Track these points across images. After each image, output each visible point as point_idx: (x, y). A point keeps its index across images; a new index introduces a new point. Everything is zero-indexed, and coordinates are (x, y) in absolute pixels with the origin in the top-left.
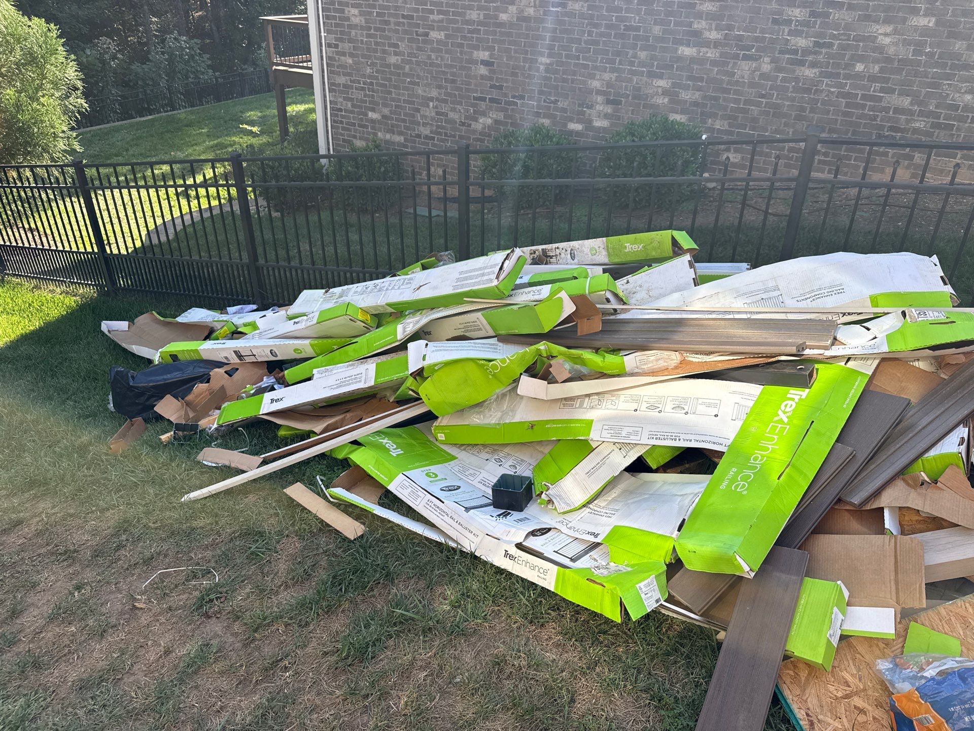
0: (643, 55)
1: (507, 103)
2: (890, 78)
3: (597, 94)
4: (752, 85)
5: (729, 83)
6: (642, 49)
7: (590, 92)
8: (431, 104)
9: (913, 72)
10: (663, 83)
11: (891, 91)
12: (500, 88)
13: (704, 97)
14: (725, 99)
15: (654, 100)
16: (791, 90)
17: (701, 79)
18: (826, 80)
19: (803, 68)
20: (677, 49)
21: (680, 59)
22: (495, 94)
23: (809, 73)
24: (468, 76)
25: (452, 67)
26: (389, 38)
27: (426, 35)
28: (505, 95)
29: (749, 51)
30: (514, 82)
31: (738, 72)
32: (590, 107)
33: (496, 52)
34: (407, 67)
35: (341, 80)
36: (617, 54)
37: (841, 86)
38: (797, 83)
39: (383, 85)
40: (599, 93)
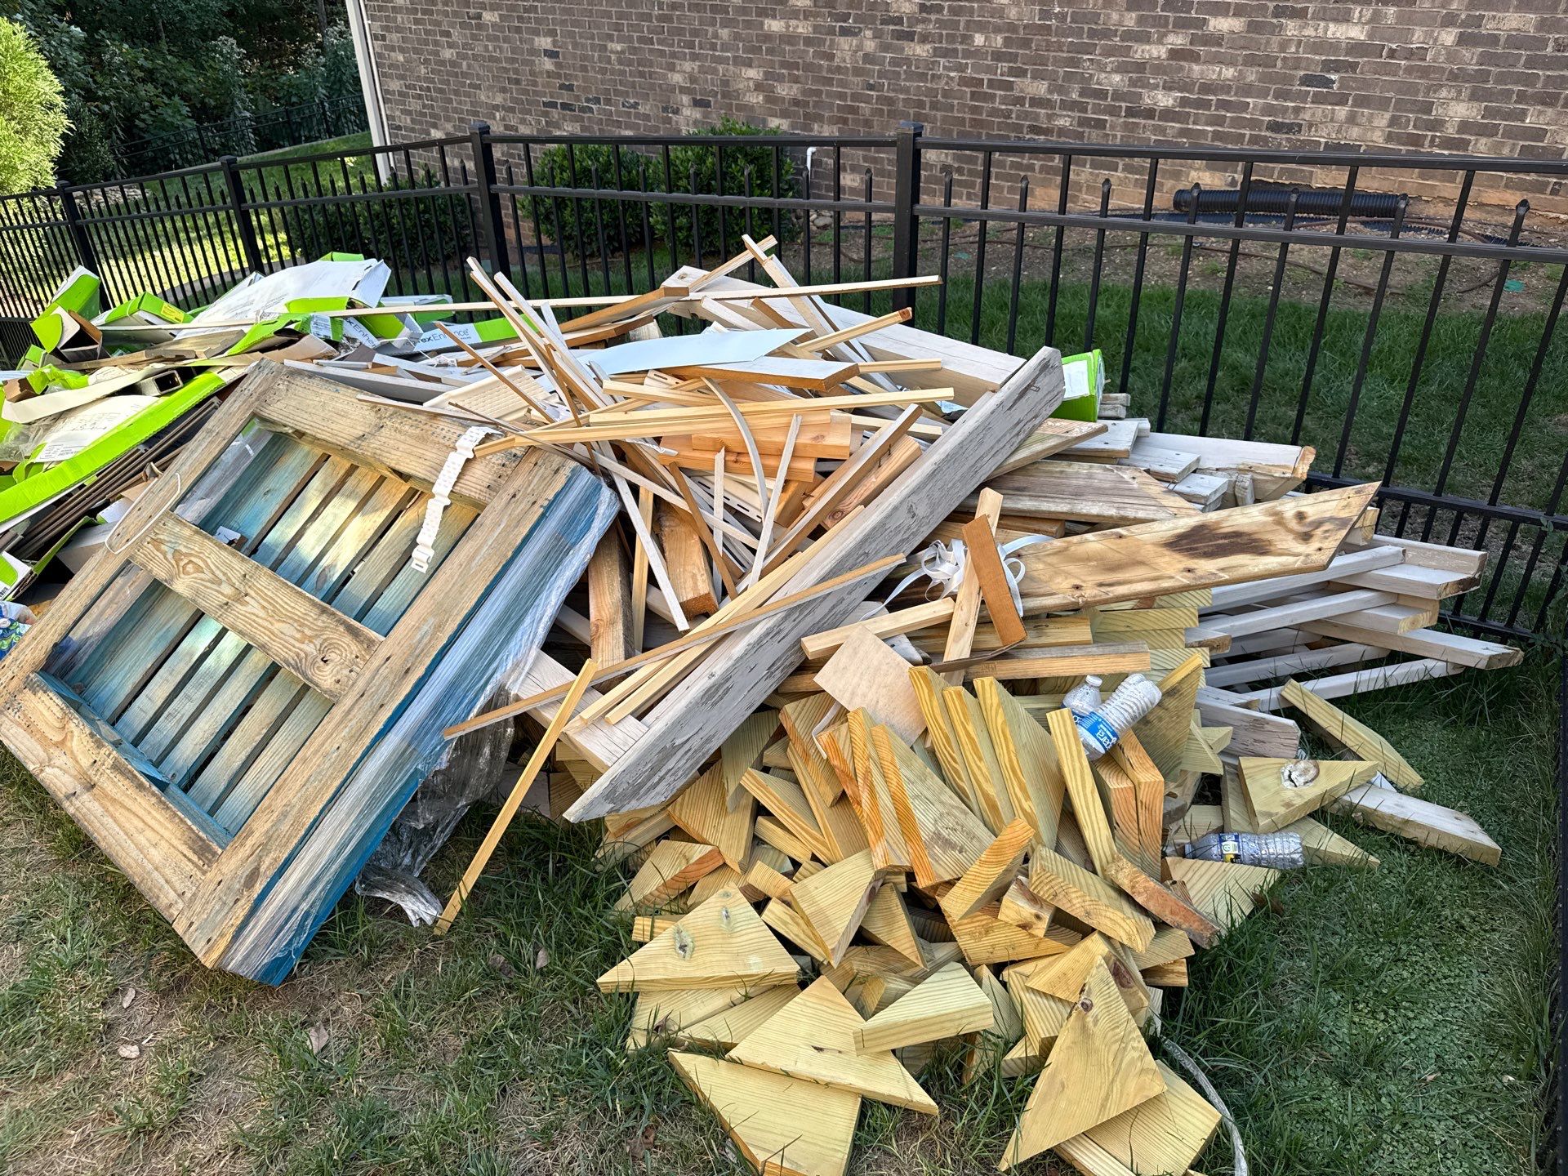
0: (724, 33)
1: (583, 109)
2: (1017, 55)
3: (680, 92)
4: (857, 72)
5: (830, 70)
6: (723, 26)
7: (672, 89)
8: (497, 114)
9: (1044, 44)
10: (753, 73)
11: (1021, 73)
12: (570, 88)
13: (804, 92)
14: (829, 94)
15: (747, 98)
16: (903, 77)
17: (796, 66)
18: (942, 61)
19: (912, 44)
20: (762, 24)
21: (768, 37)
22: (565, 97)
23: (921, 50)
24: (533, 73)
25: (514, 60)
26: (438, 23)
27: (479, 16)
28: (578, 98)
29: (845, 21)
30: (585, 79)
31: (838, 54)
32: (676, 112)
33: (559, 37)
34: (465, 63)
35: (395, 85)
36: (695, 33)
37: (961, 68)
38: (909, 67)
39: (441, 91)
40: (683, 90)
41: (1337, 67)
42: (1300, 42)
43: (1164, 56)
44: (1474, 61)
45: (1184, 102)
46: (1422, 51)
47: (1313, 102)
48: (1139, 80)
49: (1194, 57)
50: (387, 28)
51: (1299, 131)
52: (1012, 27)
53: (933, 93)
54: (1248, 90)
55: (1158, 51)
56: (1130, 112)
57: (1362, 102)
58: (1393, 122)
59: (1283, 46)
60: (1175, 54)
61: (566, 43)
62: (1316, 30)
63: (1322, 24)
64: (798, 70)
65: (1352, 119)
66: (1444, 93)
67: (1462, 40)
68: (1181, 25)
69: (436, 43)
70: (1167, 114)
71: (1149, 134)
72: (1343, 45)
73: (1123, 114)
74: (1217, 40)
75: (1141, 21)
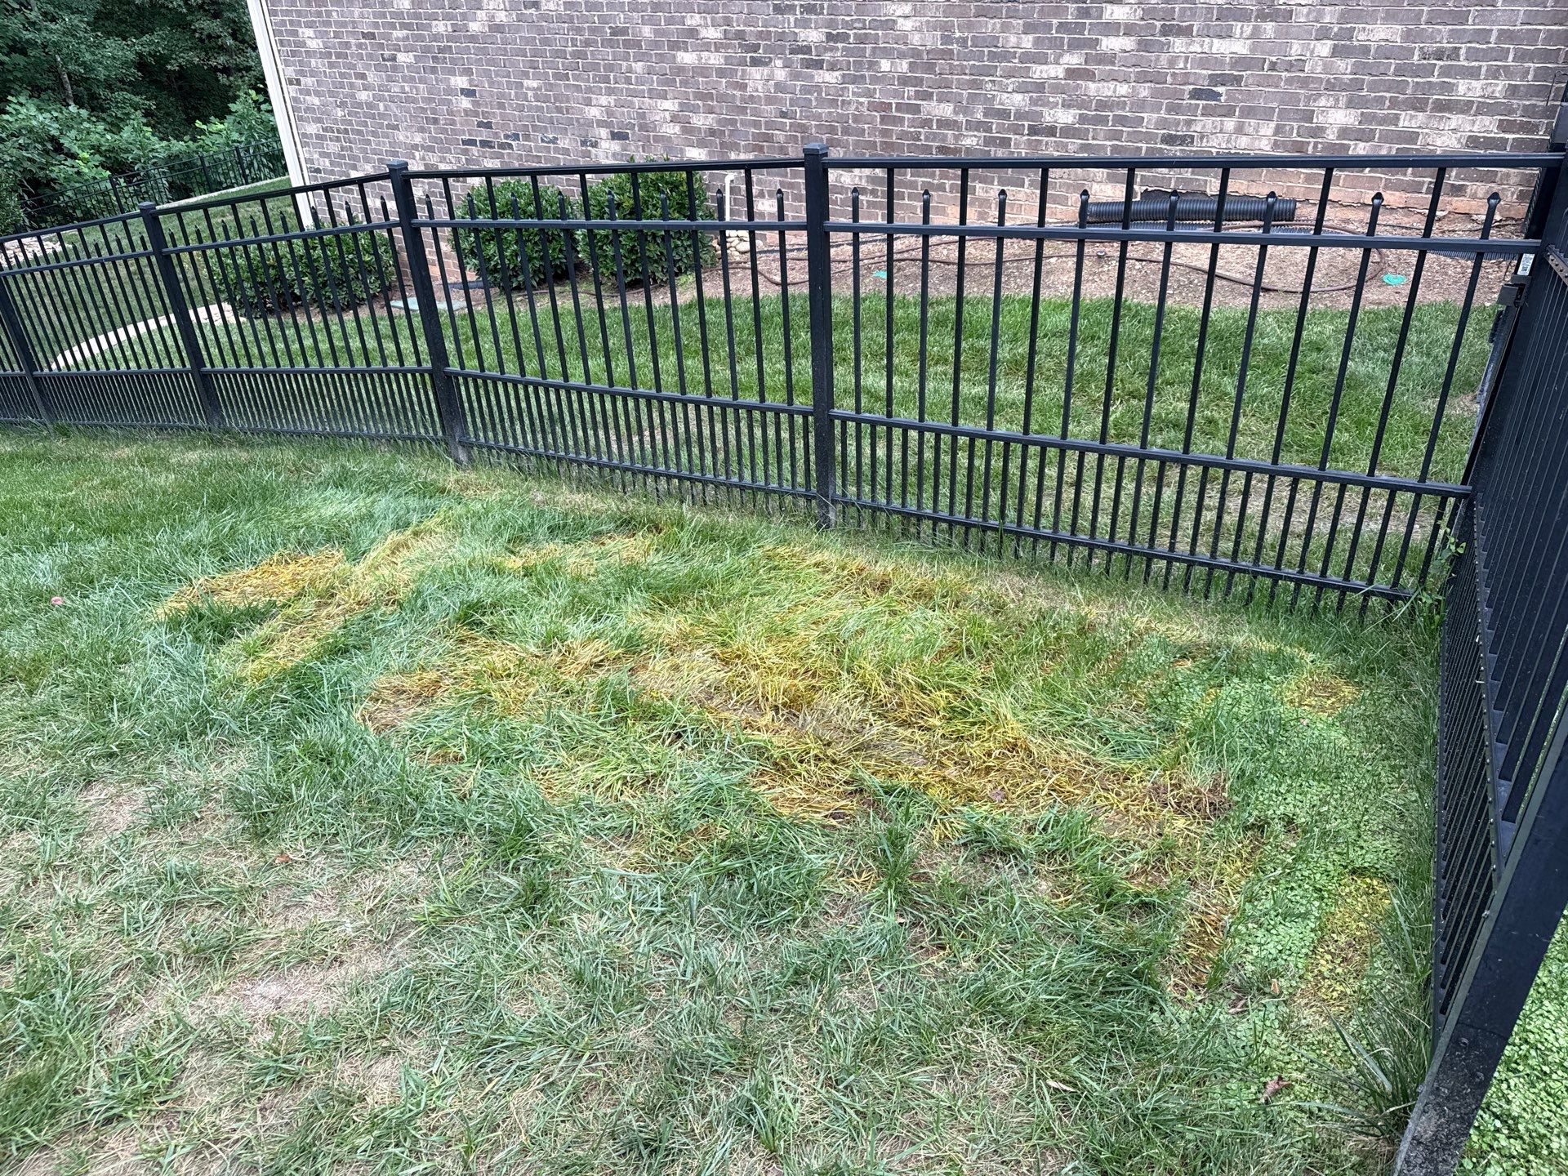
0: (639, 67)
1: (502, 146)
2: (922, 80)
3: (598, 126)
4: (770, 100)
5: (743, 100)
6: (636, 60)
7: (590, 123)
8: (417, 154)
9: (947, 67)
10: (671, 105)
11: (928, 96)
12: (488, 125)
13: (719, 122)
14: (743, 123)
15: (663, 130)
16: (814, 104)
17: (710, 97)
18: (851, 87)
19: (821, 72)
20: (674, 57)
21: (681, 70)
22: (484, 135)
23: (831, 77)
24: (450, 113)
25: (430, 100)
26: (354, 67)
27: (394, 59)
28: (496, 135)
29: (755, 52)
30: (503, 117)
31: (751, 83)
32: (595, 145)
33: (474, 77)
34: (381, 105)
35: (312, 129)
36: (610, 68)
37: (869, 94)
38: (820, 94)
39: (359, 133)
40: (601, 124)
41: (1222, 80)
42: (1187, 58)
43: (1061, 76)
44: (1348, 71)
45: (1083, 119)
46: (1301, 63)
47: (1203, 115)
48: (1039, 99)
49: (1090, 76)
50: (302, 73)
51: (1192, 142)
52: (915, 53)
53: (843, 119)
54: (1141, 105)
55: (1056, 71)
56: (1033, 131)
57: (1249, 112)
58: (1278, 130)
59: (1172, 62)
60: (1072, 73)
61: (482, 82)
62: (1202, 46)
63: (1207, 40)
64: (712, 100)
65: (1240, 130)
66: (1322, 102)
67: (1336, 52)
68: (1074, 46)
69: (352, 86)
70: (1068, 131)
71: (1050, 149)
72: (1228, 59)
73: (1026, 132)
74: (1110, 59)
75: (1037, 42)
